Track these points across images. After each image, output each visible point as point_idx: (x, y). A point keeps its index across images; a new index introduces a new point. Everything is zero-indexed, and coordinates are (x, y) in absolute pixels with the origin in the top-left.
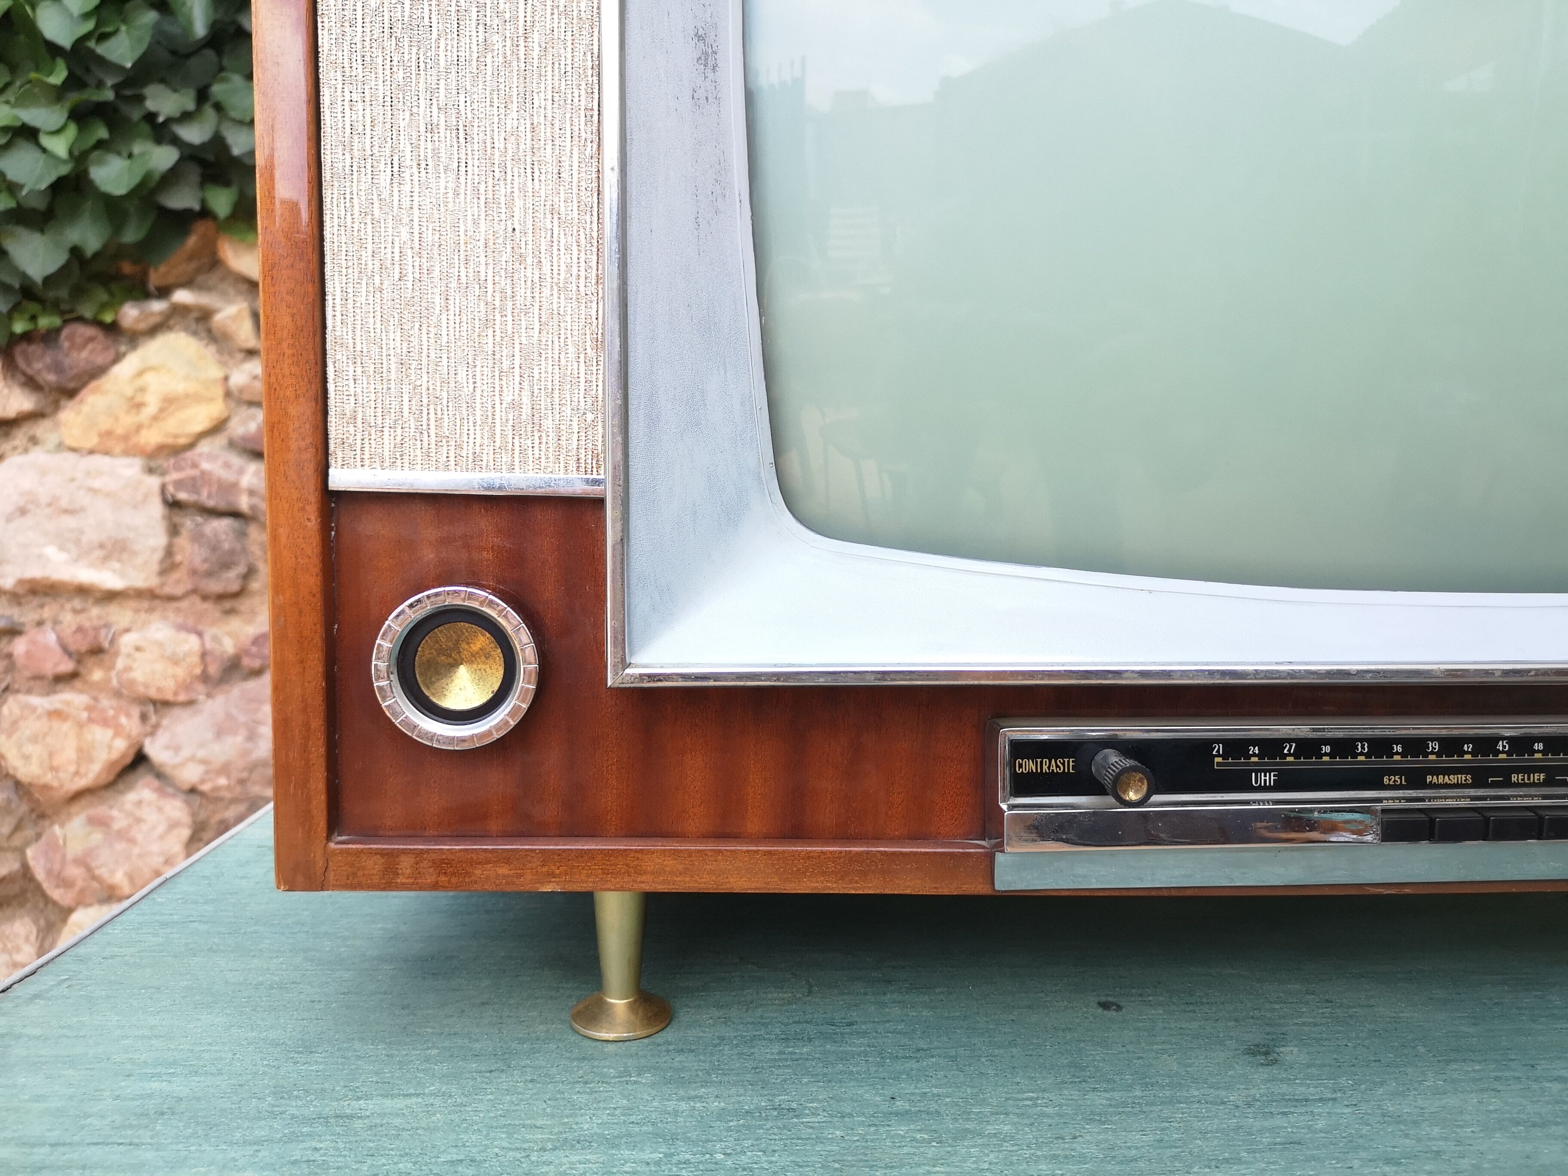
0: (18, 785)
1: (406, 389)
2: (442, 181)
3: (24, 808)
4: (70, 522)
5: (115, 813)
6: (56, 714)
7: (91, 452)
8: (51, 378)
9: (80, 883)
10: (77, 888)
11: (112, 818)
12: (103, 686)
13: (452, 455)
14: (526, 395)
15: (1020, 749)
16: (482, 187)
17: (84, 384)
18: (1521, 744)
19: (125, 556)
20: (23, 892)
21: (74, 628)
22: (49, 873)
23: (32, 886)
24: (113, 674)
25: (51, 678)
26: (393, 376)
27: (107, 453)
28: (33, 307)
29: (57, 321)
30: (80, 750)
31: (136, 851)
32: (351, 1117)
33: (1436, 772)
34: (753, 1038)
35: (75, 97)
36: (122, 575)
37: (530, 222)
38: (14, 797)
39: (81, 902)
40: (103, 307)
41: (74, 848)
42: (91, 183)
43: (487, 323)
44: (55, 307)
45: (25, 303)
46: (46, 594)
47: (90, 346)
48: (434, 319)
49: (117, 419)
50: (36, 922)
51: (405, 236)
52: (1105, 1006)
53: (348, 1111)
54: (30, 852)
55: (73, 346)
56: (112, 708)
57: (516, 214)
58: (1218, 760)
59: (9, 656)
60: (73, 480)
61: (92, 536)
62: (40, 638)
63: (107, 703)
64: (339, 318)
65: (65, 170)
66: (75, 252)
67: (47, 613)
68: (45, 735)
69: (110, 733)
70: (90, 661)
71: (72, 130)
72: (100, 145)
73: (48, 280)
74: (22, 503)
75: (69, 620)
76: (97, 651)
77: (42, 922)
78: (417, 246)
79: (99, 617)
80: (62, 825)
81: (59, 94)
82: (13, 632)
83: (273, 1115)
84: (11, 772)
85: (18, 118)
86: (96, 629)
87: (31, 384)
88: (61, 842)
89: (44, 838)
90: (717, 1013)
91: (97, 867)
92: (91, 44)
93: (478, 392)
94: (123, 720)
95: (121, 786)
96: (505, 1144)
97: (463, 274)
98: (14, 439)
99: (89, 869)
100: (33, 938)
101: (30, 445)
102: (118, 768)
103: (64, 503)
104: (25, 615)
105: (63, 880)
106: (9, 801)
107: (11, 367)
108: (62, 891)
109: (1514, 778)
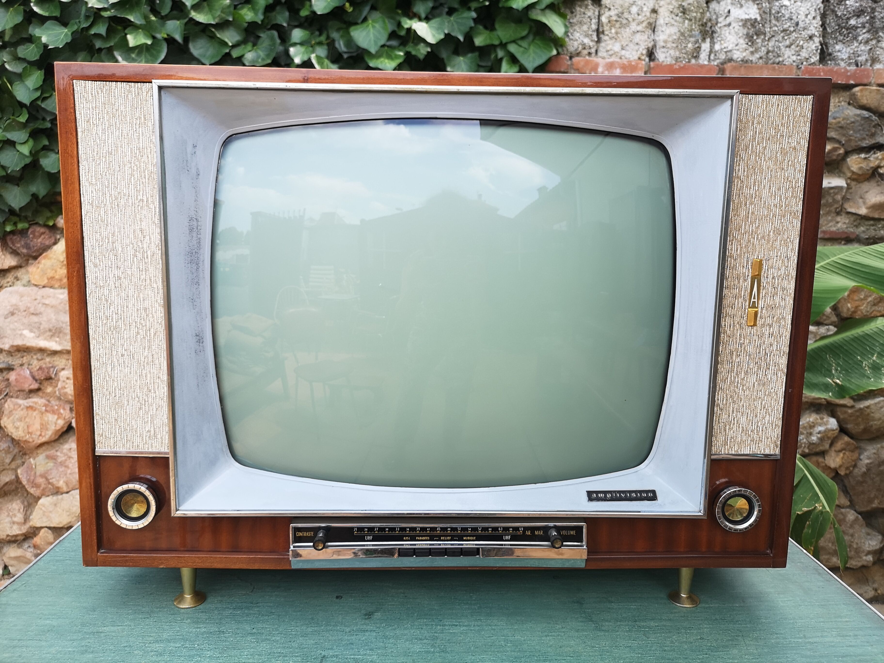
0: (13, 440)
1: (117, 427)
2: (126, 370)
3: (16, 450)
4: (35, 319)
5: (58, 454)
6: (30, 408)
7: (44, 287)
8: (25, 251)
9: (43, 486)
10: (41, 488)
11: (57, 456)
12: (52, 395)
13: (131, 445)
14: (152, 428)
15: (296, 529)
16: (138, 371)
17: (41, 254)
18: (443, 529)
19: (61, 335)
20: (17, 488)
21: (38, 367)
22: (28, 481)
23: (21, 486)
24: (57, 389)
25: (27, 391)
26: (113, 423)
27: (51, 287)
28: (15, 219)
29: (26, 225)
30: (42, 424)
31: (69, 471)
32: (101, 632)
33: (419, 536)
34: (226, 608)
35: (33, 126)
36: (60, 344)
37: (152, 381)
38: (11, 445)
39: (44, 494)
40: (48, 219)
41: (40, 470)
42: (41, 166)
43: (140, 409)
44: (25, 219)
45: (11, 217)
46: (25, 351)
47: (43, 236)
48: (125, 408)
49: (56, 272)
50: (23, 503)
51: (116, 385)
52: (337, 597)
53: (101, 631)
54: (19, 471)
55: (34, 237)
56: (57, 405)
57: (148, 378)
58: (355, 532)
59: (8, 380)
60: (36, 299)
61: (45, 326)
62: (22, 372)
63: (54, 403)
64: (97, 407)
65: (28, 161)
66: (34, 196)
67: (25, 360)
68: (25, 418)
69: (56, 417)
70: (46, 383)
71: (31, 143)
72: (45, 148)
73: (21, 209)
74: (12, 310)
75: (36, 364)
76: (49, 379)
77: (26, 503)
78: (119, 387)
79: (50, 363)
80: (34, 459)
81: (24, 125)
82: (10, 369)
83: (80, 632)
84: (10, 434)
85: (5, 136)
86: (49, 368)
87: (15, 253)
88: (34, 467)
89: (26, 464)
90: (219, 598)
91: (51, 479)
92: (39, 103)
93: (138, 428)
94: (62, 411)
95: (61, 441)
96: (140, 641)
97: (133, 395)
98: (7, 278)
99: (47, 479)
100: (22, 510)
101: (15, 280)
102: (60, 433)
103: (32, 310)
104: (15, 361)
105: (35, 484)
106: (9, 447)
107: (5, 246)
108: (35, 489)
109: (442, 538)
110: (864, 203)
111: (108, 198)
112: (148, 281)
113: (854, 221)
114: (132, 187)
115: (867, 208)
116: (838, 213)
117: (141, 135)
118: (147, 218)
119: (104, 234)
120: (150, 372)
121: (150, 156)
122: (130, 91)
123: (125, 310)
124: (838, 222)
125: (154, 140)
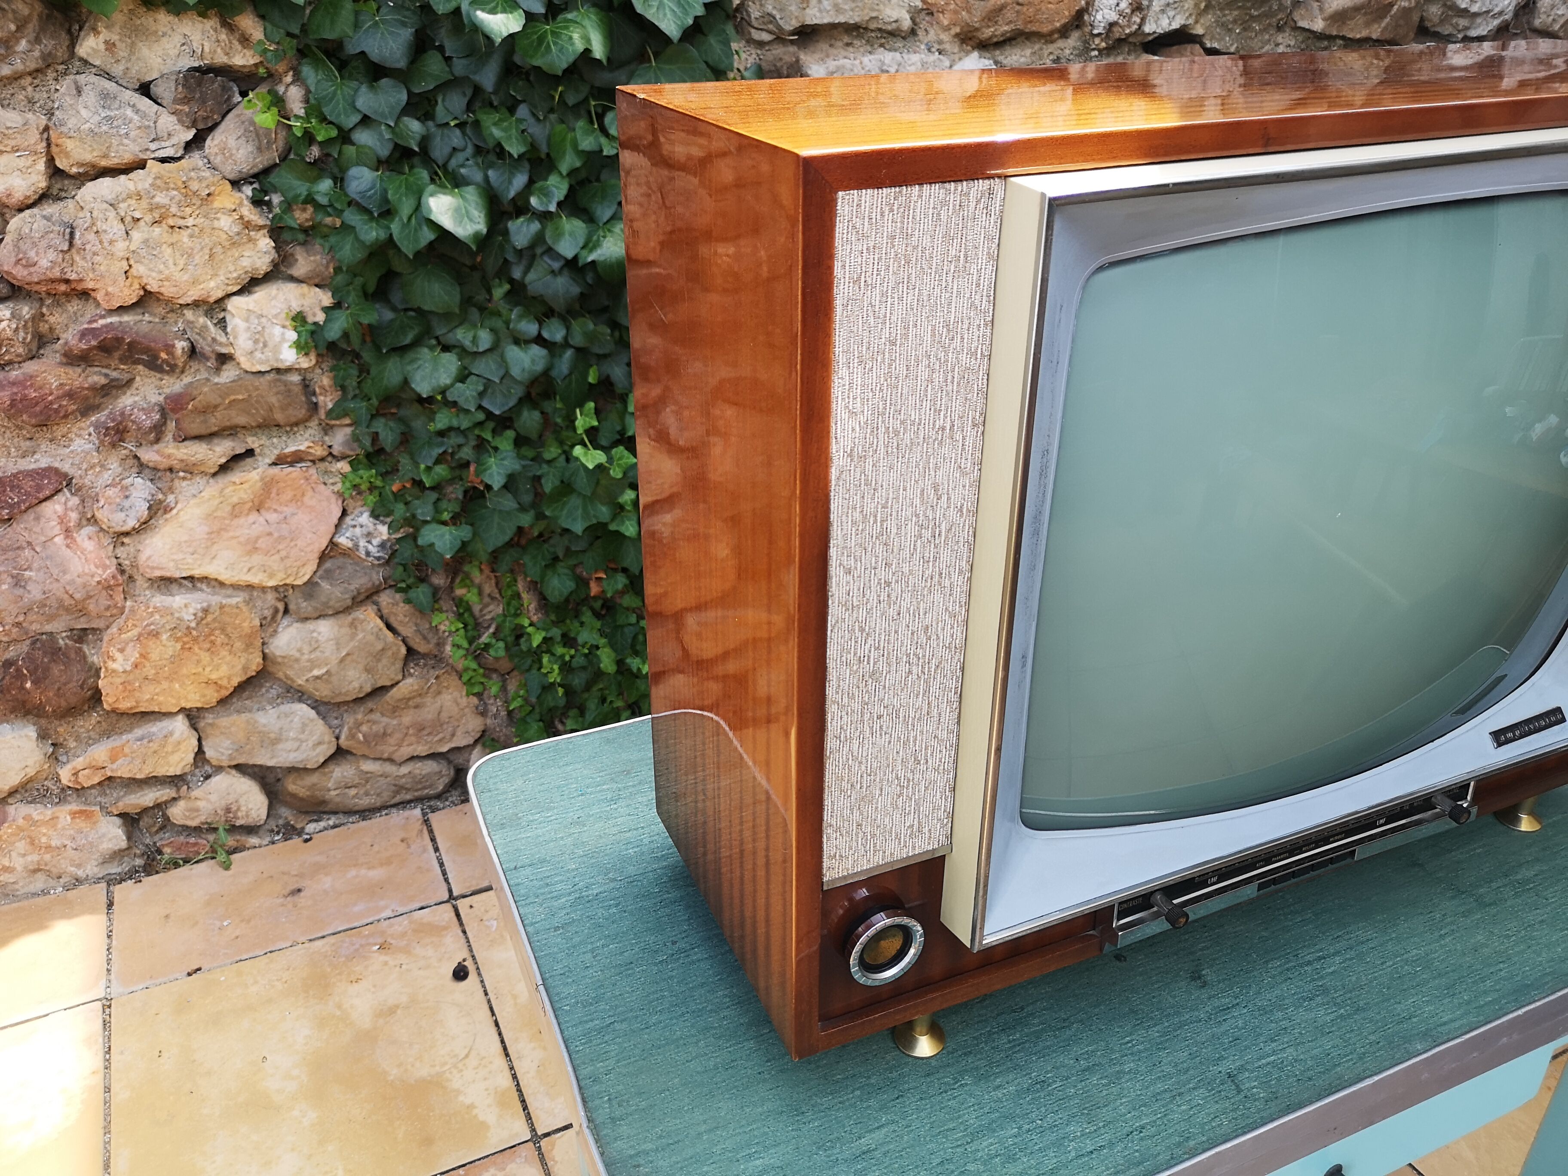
2: (884, 738)
14: (918, 820)
16: (903, 735)
26: (855, 832)
37: (924, 744)
43: (900, 795)
48: (875, 801)
51: (864, 769)
57: (918, 742)
64: (830, 813)
78: (869, 771)
97: (891, 776)
110: (1321, 9)
111: (881, 436)
112: (936, 578)
113: (1302, 42)
114: (927, 404)
115: (1324, 19)
116: (1279, 29)
117: (954, 295)
118: (948, 460)
119: (870, 508)
120: (922, 732)
121: (966, 336)
122: (944, 203)
123: (892, 638)
124: (1277, 45)
125: (977, 302)
